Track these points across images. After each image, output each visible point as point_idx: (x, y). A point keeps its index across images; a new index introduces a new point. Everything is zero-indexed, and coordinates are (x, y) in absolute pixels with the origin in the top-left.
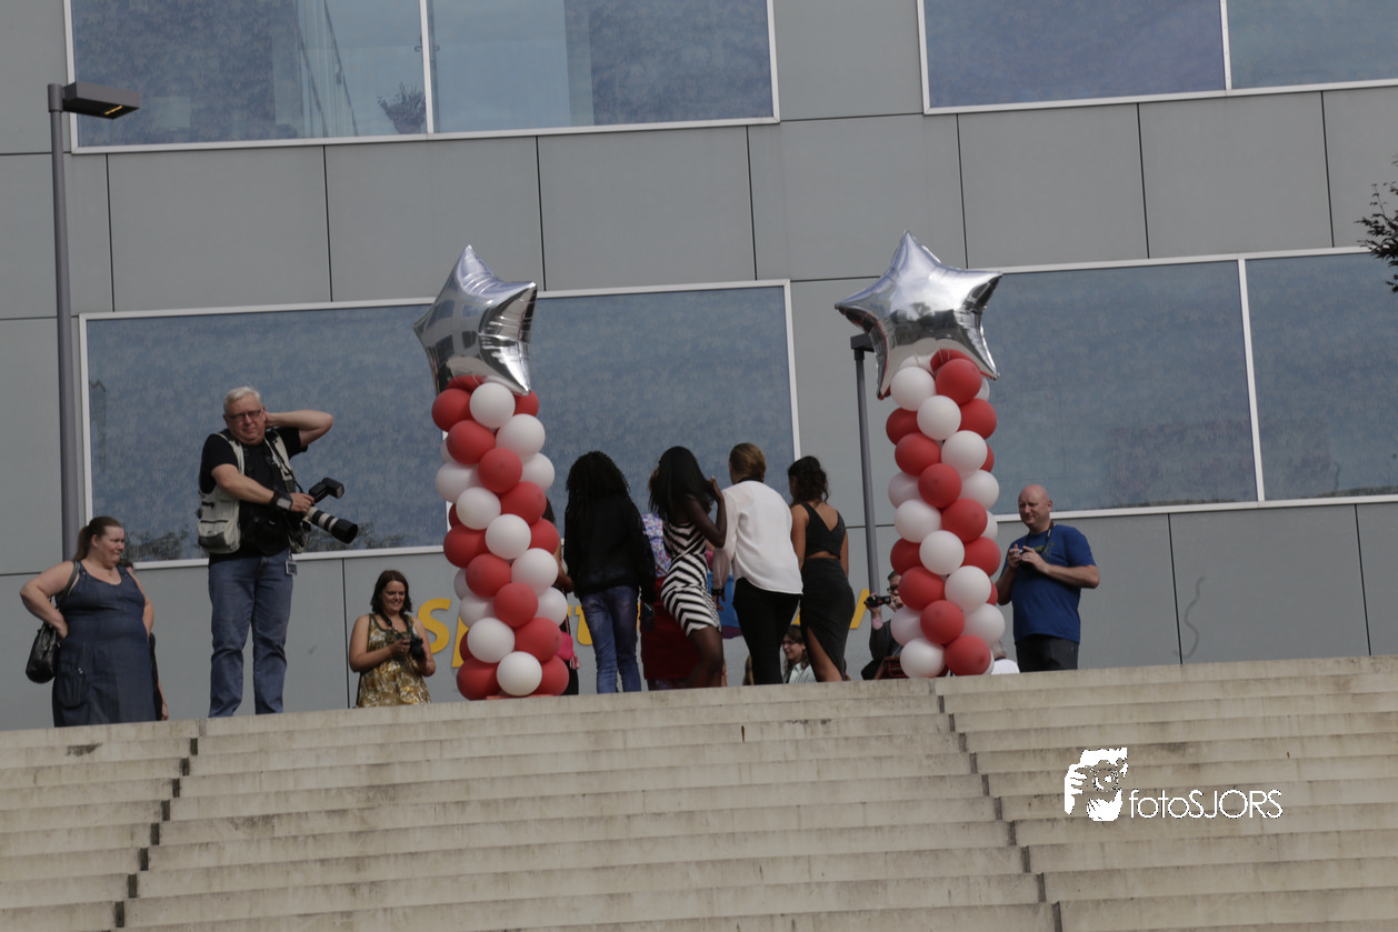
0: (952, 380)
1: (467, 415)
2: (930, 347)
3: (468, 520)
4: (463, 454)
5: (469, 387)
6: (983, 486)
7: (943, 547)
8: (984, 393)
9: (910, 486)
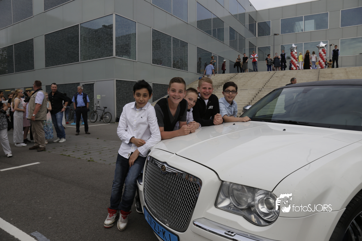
0: (323, 51)
1: (292, 54)
3: (292, 60)
4: (292, 56)
5: (292, 52)
7: (321, 61)
9: (320, 57)
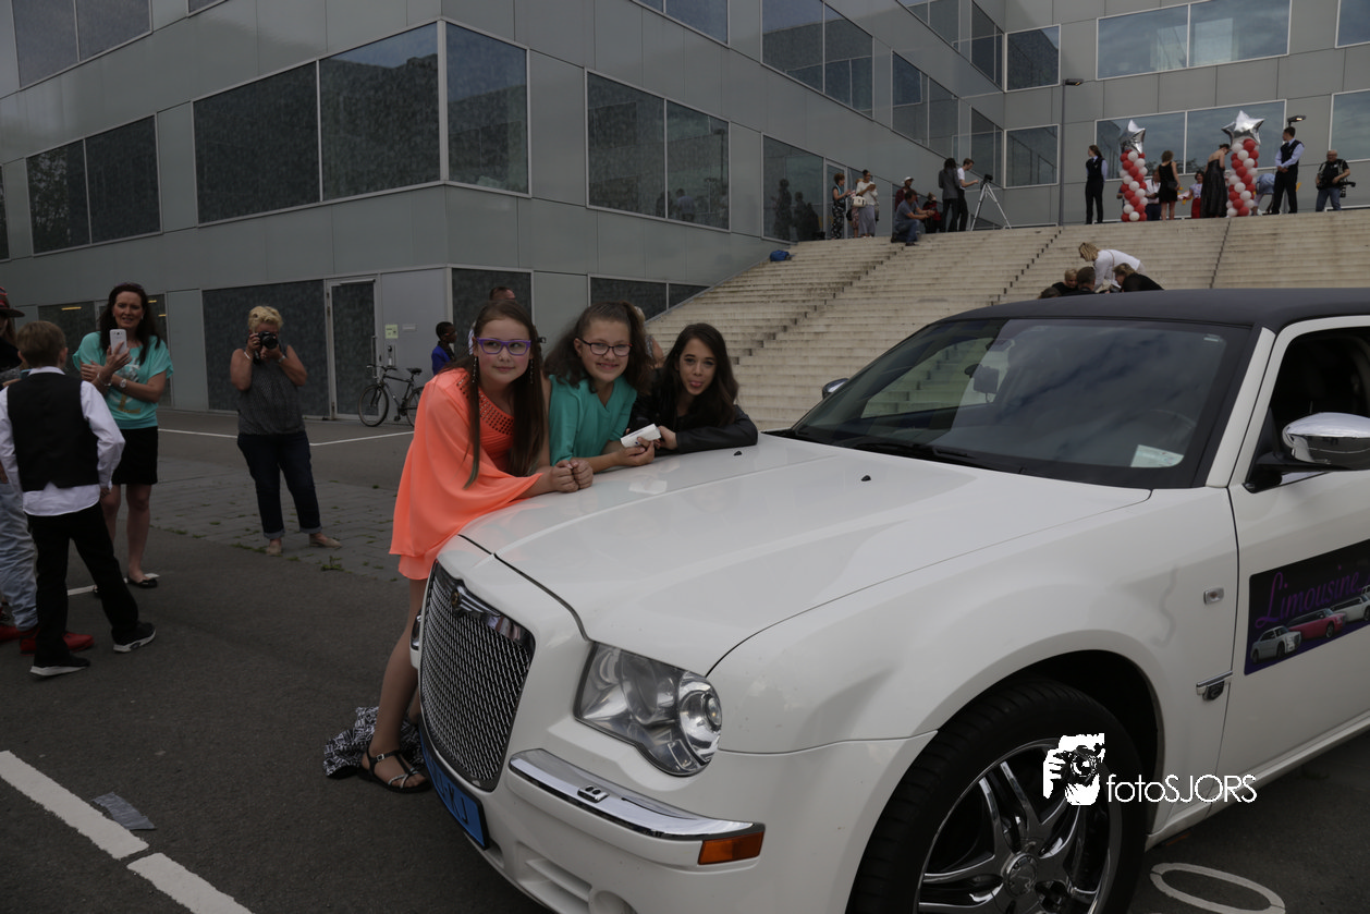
1: (1127, 159)
2: (1243, 139)
3: (1126, 183)
4: (1126, 167)
5: (1128, 153)
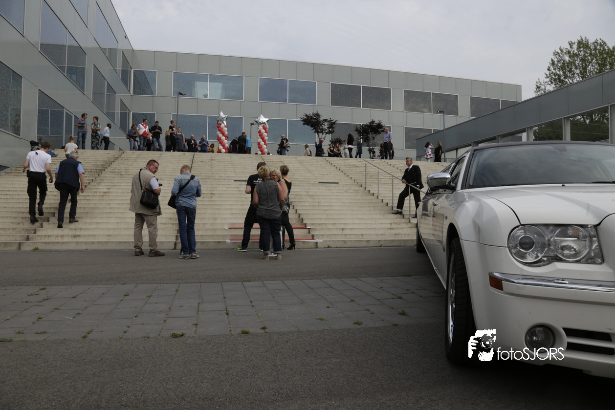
0: (264, 128)
1: (220, 127)
2: (263, 125)
4: (220, 131)
5: (220, 124)
6: (266, 138)
7: (262, 143)
8: (267, 129)
9: (260, 137)
